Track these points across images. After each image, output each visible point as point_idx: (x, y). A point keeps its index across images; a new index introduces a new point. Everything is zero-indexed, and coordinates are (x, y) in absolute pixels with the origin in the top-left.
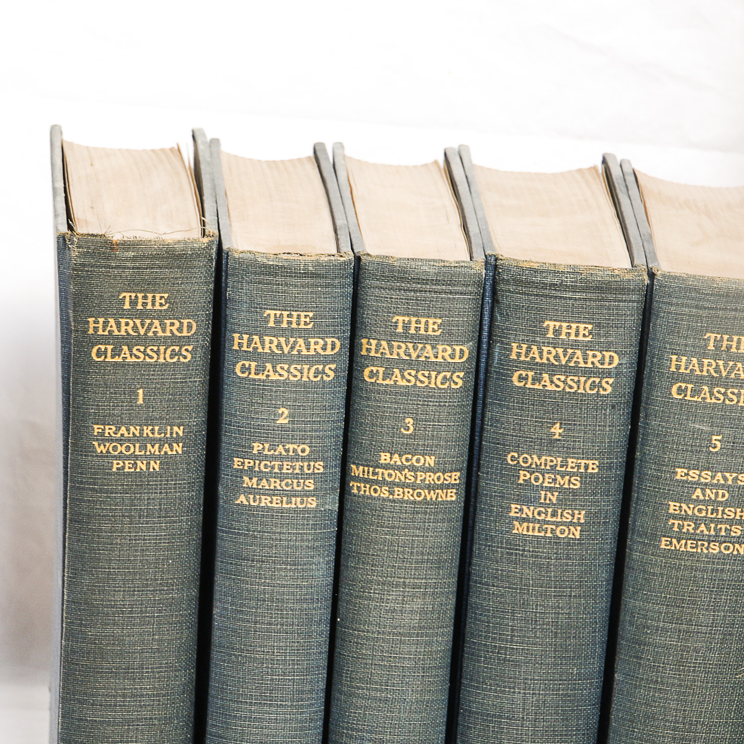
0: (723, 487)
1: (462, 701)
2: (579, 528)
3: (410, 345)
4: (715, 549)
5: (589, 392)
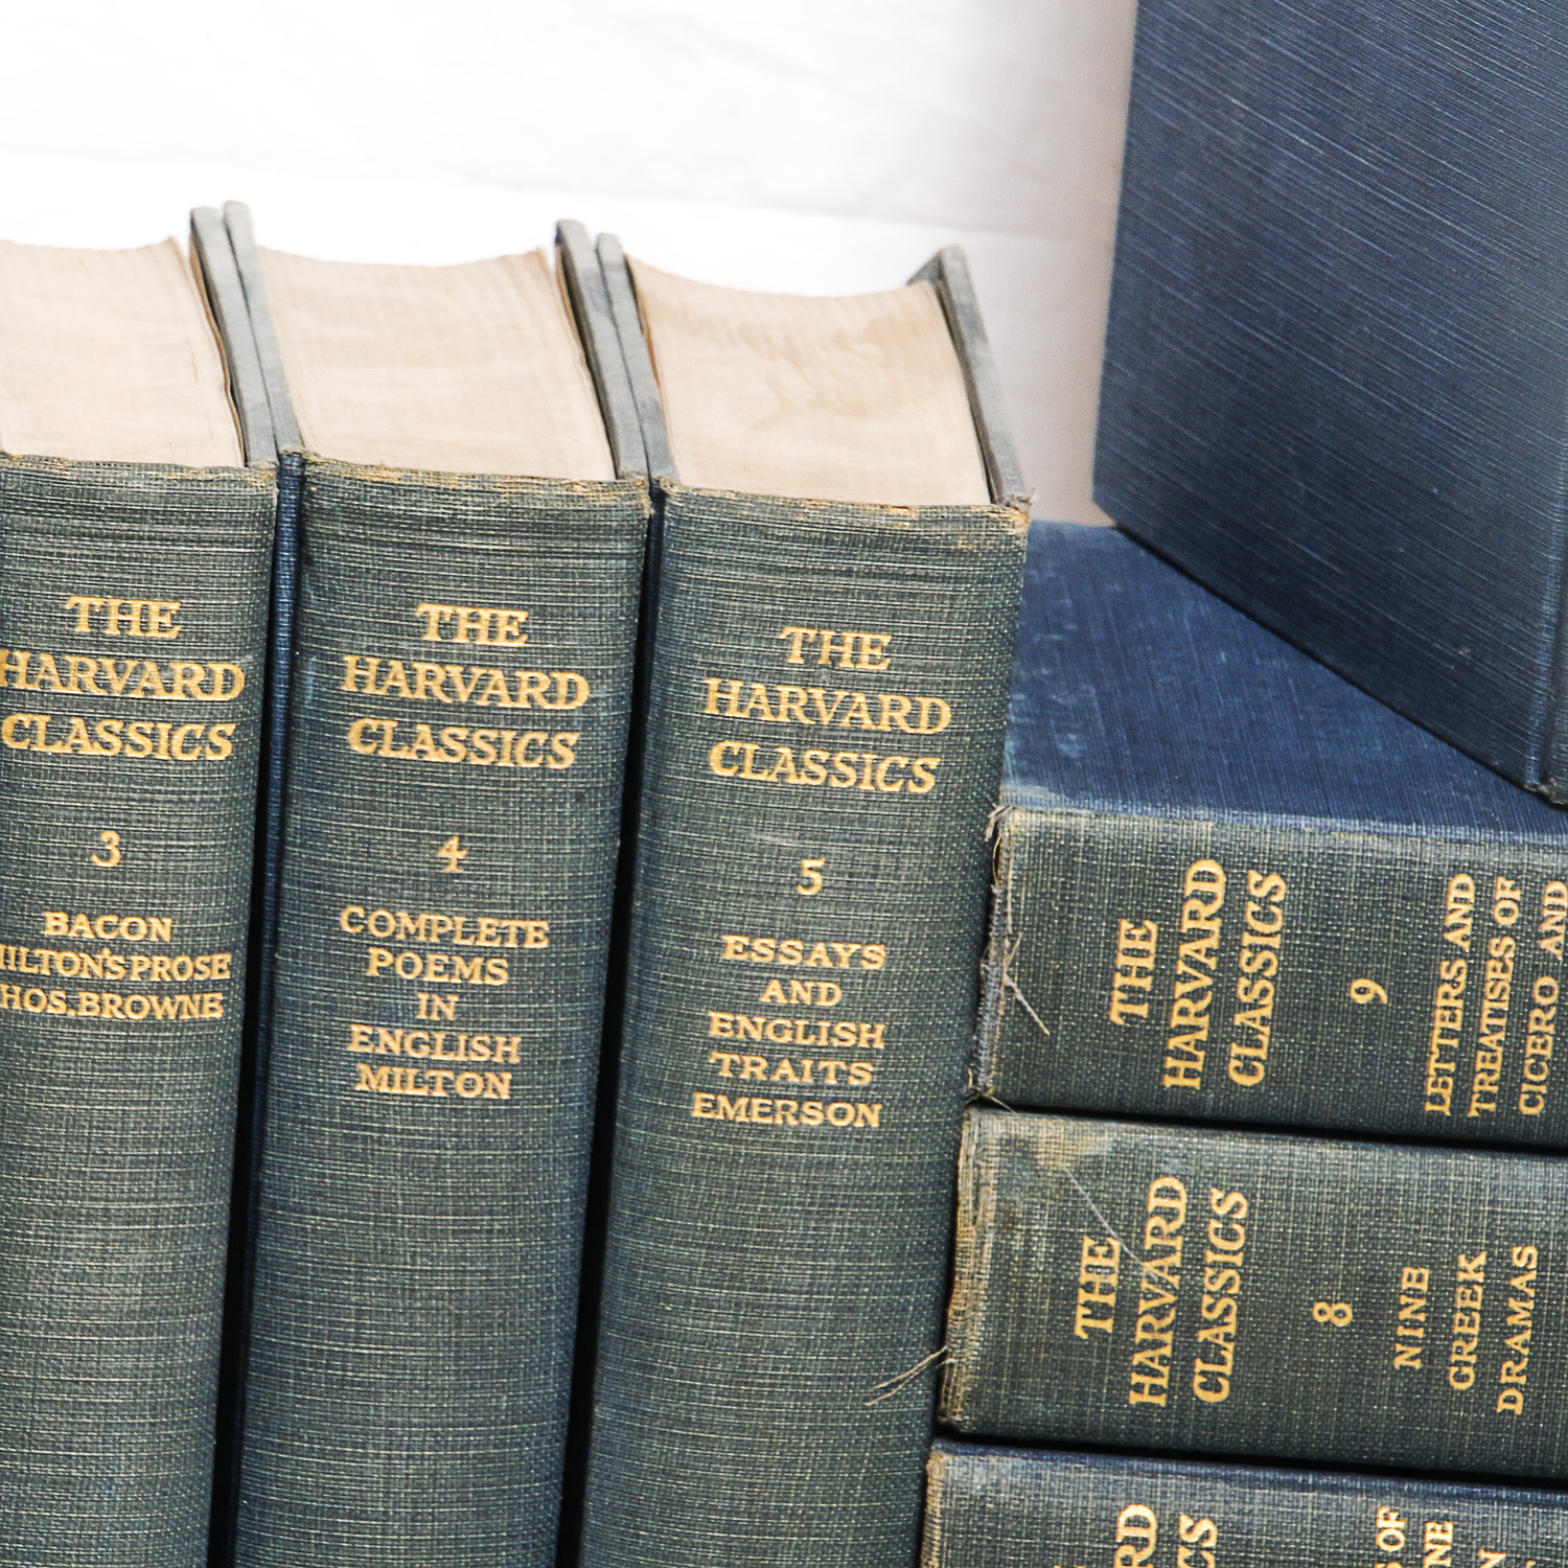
0: (829, 974)
1: (246, 1480)
2: (508, 1076)
3: (108, 663)
4: (814, 1117)
5: (524, 765)
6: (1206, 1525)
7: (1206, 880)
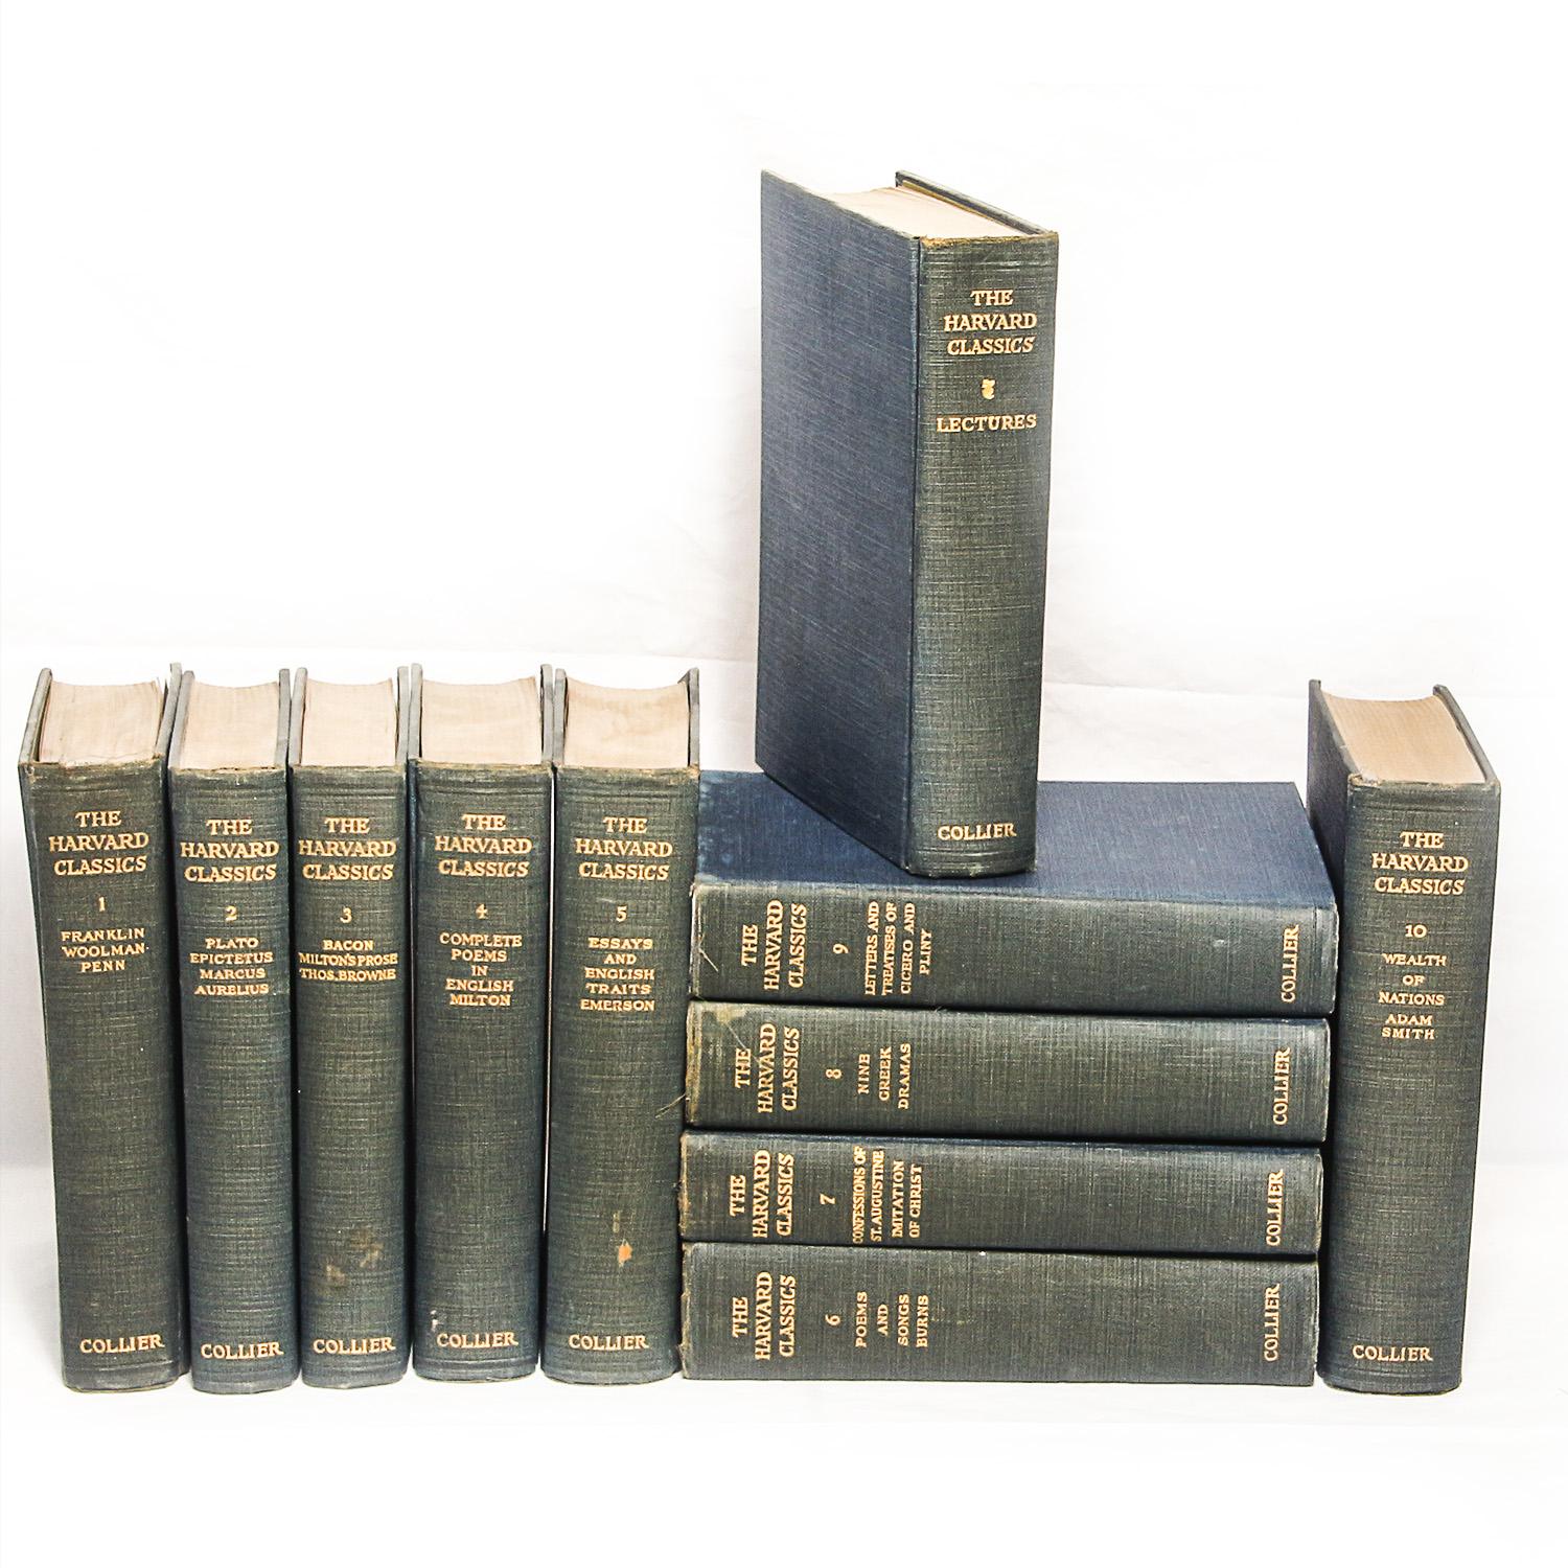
0: (631, 952)
1: (418, 1156)
2: (509, 996)
3: (343, 843)
4: (628, 1006)
5: (508, 875)
6: (789, 1157)
7: (775, 909)
